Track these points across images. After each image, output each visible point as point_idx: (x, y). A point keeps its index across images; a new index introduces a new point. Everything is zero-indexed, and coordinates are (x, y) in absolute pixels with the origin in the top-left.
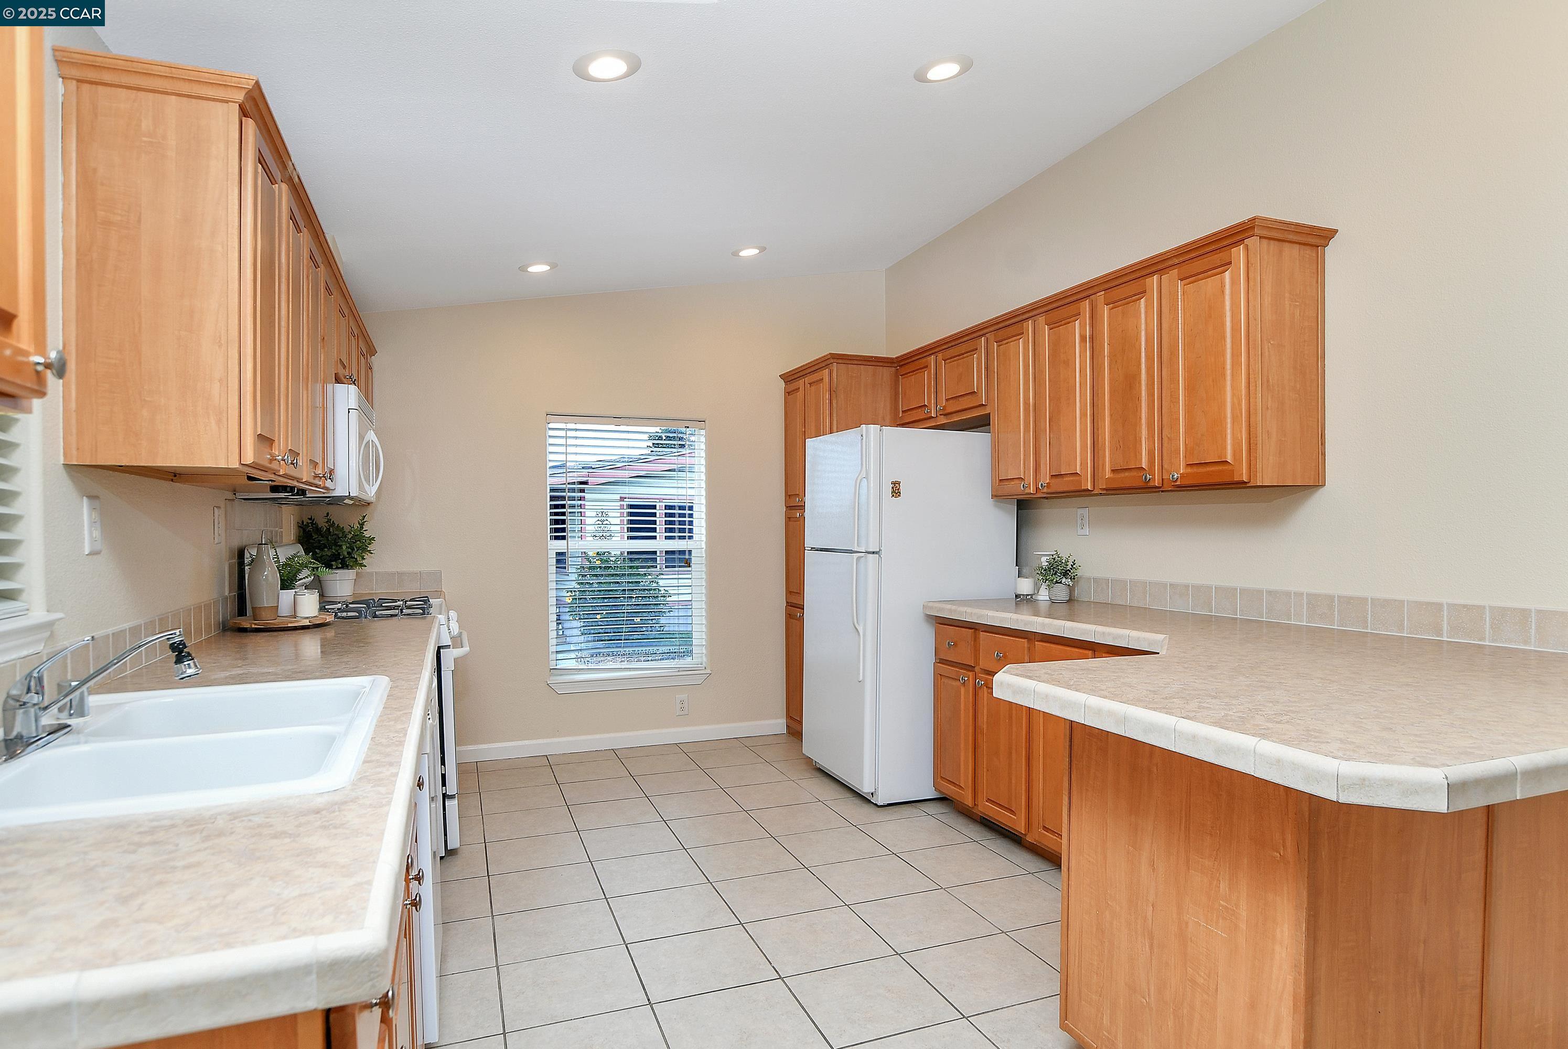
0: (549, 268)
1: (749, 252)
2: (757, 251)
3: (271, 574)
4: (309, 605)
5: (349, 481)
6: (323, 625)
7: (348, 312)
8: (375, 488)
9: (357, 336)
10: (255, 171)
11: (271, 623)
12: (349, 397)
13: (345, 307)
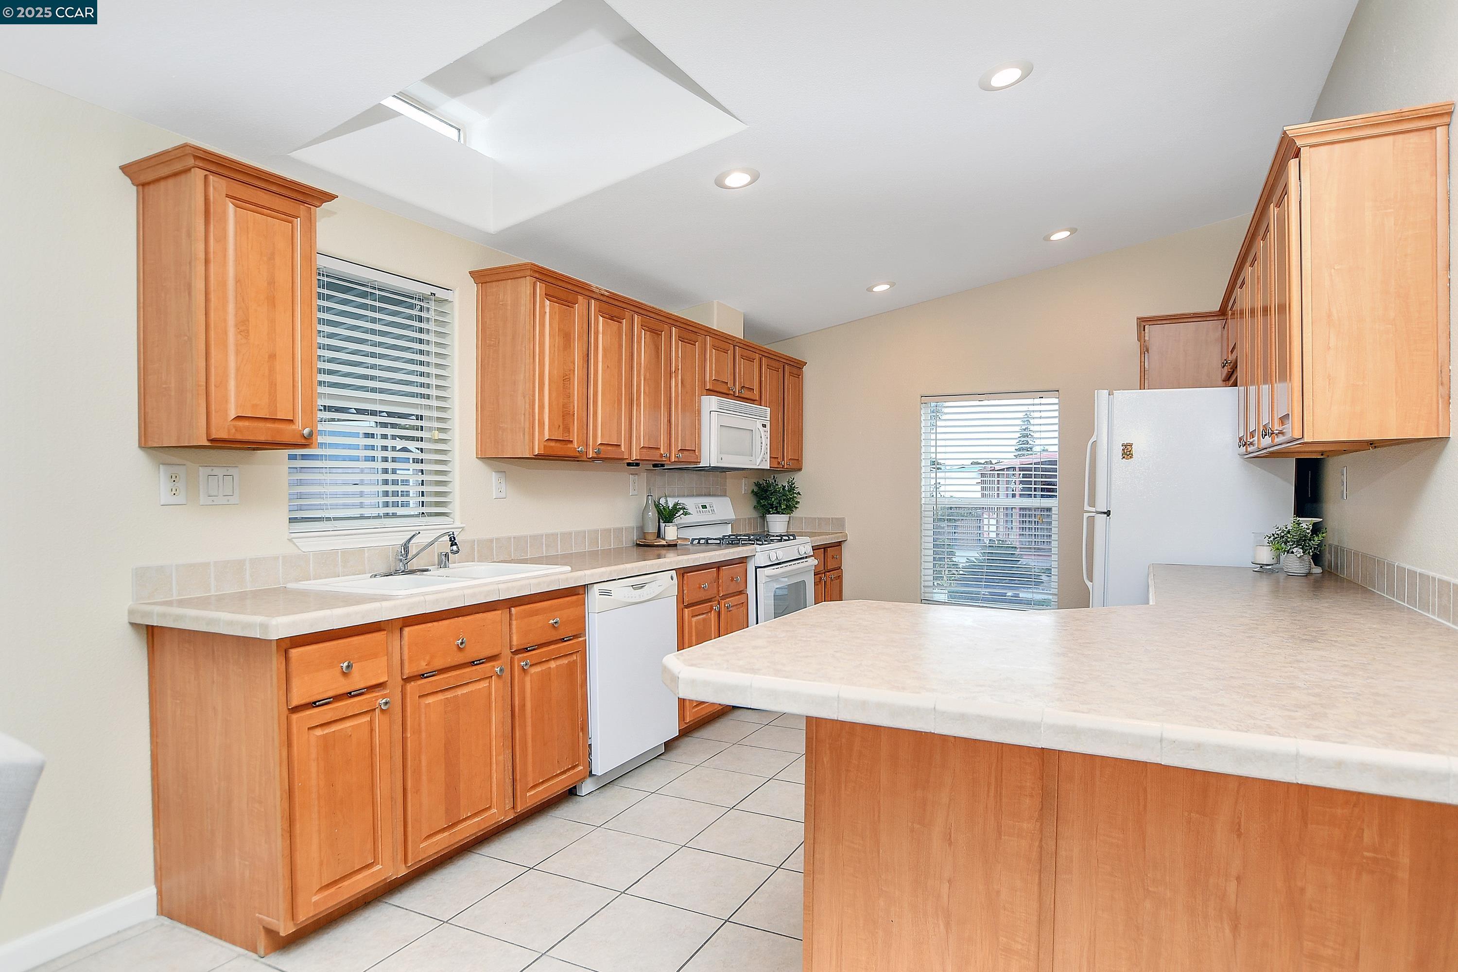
0: (889, 286)
1: (1060, 236)
2: (1068, 233)
3: (652, 514)
4: (671, 533)
5: (710, 456)
6: (676, 545)
7: (734, 346)
8: (761, 460)
9: (757, 359)
10: (542, 306)
11: (649, 542)
12: (710, 403)
13: (725, 346)
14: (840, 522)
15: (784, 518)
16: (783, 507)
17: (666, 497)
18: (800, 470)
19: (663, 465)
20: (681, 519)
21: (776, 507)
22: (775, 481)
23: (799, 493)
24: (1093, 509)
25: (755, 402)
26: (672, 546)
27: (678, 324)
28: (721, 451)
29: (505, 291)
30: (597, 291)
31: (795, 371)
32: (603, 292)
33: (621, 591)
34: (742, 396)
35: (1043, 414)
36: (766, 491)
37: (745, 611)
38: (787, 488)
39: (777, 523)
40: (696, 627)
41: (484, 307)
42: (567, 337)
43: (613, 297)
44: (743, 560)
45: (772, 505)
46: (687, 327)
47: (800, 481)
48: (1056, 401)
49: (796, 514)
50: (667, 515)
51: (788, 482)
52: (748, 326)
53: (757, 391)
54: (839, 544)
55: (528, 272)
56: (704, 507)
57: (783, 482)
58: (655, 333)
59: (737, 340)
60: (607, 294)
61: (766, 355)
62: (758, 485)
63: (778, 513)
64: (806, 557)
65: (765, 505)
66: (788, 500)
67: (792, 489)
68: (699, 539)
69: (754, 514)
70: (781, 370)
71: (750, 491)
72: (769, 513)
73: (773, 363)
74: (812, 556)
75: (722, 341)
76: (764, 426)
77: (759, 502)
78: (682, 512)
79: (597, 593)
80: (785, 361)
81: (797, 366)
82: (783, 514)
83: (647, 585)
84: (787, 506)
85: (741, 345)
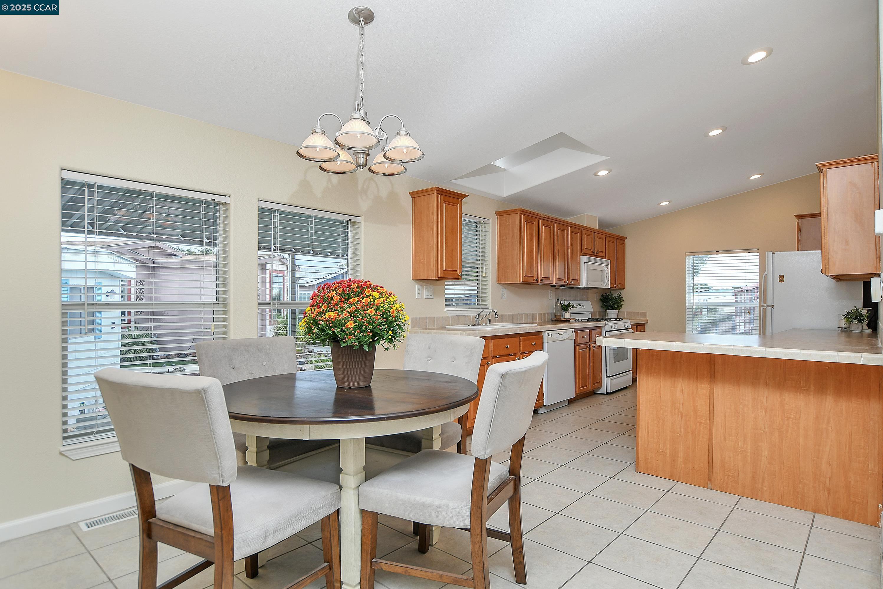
0: (668, 202)
1: (756, 177)
2: (758, 175)
3: (559, 308)
4: (567, 315)
5: (584, 282)
6: (569, 321)
7: (594, 233)
8: (606, 284)
9: (604, 238)
10: (524, 224)
11: (558, 319)
12: (584, 259)
13: (590, 233)
14: (644, 314)
15: (616, 311)
16: (616, 306)
17: (564, 300)
18: (624, 289)
19: (564, 286)
20: (571, 310)
21: (612, 307)
22: (611, 294)
23: (623, 300)
24: (766, 305)
25: (603, 258)
26: (568, 321)
27: (571, 225)
28: (589, 280)
29: (509, 219)
30: (542, 216)
31: (621, 242)
32: (544, 216)
33: (555, 335)
34: (597, 255)
35: (750, 261)
36: (607, 299)
37: (601, 350)
38: (617, 298)
39: (612, 314)
40: (581, 354)
41: (500, 225)
42: (531, 235)
43: (548, 217)
44: (600, 328)
45: (610, 305)
46: (575, 226)
47: (624, 294)
48: (758, 254)
49: (622, 310)
50: (565, 308)
51: (618, 295)
52: (601, 224)
53: (604, 253)
54: (643, 324)
55: (519, 212)
56: (580, 305)
57: (615, 295)
58: (563, 230)
59: (595, 230)
60: (545, 217)
61: (608, 235)
62: (603, 296)
63: (613, 309)
64: (628, 329)
65: (606, 305)
66: (618, 303)
67: (620, 297)
68: (578, 319)
69: (601, 310)
70: (615, 242)
71: (599, 299)
72: (608, 309)
73: (611, 239)
74: (630, 328)
75: (589, 230)
76: (608, 268)
77: (603, 304)
78: (571, 307)
79: (547, 335)
80: (616, 237)
81: (622, 239)
82: (615, 310)
83: (564, 334)
84: (617, 306)
85: (597, 232)
